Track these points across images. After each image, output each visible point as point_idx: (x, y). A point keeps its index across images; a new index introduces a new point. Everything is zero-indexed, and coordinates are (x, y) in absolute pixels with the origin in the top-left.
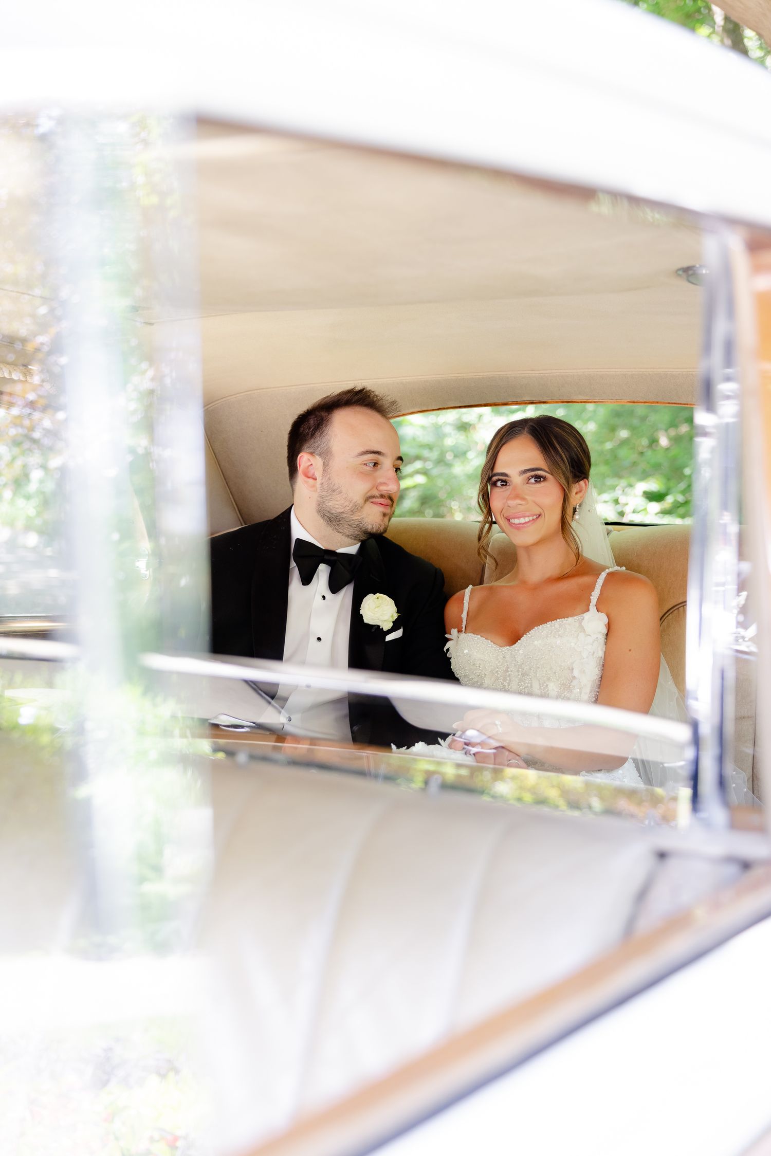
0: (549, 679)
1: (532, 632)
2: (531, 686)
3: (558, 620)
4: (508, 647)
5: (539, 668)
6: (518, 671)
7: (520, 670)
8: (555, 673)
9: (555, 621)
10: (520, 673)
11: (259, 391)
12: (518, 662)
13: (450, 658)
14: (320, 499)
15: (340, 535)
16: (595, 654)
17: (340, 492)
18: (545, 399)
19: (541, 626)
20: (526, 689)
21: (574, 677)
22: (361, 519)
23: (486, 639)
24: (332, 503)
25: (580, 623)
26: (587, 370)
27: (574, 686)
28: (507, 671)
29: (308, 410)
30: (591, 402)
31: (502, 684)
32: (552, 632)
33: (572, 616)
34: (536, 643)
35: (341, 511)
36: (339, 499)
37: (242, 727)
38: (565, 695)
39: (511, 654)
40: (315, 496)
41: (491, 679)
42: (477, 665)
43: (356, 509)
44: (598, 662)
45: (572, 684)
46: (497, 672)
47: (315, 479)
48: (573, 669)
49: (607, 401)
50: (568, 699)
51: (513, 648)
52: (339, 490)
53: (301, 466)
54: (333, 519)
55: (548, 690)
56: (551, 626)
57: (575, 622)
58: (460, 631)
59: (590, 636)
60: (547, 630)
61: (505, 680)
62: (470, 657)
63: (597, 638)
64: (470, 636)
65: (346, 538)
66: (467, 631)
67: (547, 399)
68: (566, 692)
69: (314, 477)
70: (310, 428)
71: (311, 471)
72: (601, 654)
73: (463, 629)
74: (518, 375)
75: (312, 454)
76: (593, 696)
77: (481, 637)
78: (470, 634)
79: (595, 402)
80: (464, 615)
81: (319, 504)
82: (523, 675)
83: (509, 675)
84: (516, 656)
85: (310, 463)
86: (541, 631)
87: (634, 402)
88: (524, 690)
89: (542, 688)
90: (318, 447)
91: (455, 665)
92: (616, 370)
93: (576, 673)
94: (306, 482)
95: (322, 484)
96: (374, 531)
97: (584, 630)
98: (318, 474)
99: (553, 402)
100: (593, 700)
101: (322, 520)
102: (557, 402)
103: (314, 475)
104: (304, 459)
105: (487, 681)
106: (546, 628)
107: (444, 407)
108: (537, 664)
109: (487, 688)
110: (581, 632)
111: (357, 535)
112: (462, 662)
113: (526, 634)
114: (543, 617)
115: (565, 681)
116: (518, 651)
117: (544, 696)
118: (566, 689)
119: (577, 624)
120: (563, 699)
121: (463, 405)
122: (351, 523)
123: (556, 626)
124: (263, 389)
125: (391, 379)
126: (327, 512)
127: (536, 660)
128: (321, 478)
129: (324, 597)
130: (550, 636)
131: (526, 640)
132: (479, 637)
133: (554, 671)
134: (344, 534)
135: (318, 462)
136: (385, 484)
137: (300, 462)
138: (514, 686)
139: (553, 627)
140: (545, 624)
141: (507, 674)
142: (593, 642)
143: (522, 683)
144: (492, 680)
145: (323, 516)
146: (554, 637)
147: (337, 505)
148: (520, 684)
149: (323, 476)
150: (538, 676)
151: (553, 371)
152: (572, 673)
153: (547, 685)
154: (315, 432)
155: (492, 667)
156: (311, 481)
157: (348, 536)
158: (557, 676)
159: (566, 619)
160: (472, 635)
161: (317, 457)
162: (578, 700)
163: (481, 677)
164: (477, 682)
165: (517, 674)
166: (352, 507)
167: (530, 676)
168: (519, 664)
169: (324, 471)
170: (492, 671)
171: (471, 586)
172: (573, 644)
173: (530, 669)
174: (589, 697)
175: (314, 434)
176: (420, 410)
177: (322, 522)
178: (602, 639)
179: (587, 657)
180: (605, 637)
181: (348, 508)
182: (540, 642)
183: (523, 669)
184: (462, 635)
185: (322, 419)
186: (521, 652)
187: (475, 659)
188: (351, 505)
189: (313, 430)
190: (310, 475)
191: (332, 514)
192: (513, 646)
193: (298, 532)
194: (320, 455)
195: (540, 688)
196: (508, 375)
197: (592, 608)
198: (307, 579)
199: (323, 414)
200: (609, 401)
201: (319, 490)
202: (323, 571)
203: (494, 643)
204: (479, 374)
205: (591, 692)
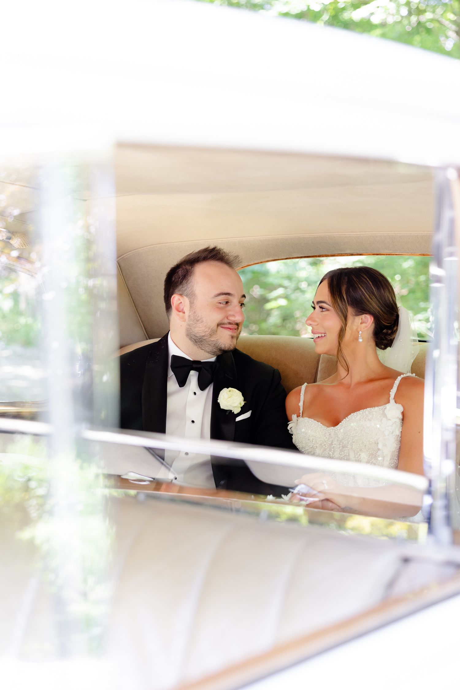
0: (361, 450)
1: (349, 417)
2: (349, 455)
3: (368, 409)
4: (332, 428)
5: (354, 442)
6: (340, 444)
7: (341, 443)
8: (365, 446)
9: (366, 409)
10: (341, 446)
11: (159, 245)
12: (339, 438)
13: (292, 435)
14: (188, 327)
15: (203, 351)
16: (394, 433)
17: (202, 322)
18: (361, 252)
19: (356, 413)
20: (345, 457)
21: (379, 449)
22: (217, 340)
23: (317, 422)
24: (196, 329)
25: (384, 411)
26: (390, 232)
27: (379, 455)
28: (332, 444)
29: (177, 265)
30: (393, 255)
31: (329, 453)
32: (363, 417)
33: (378, 406)
34: (352, 424)
35: (203, 335)
36: (201, 326)
37: (144, 481)
38: (372, 462)
39: (335, 432)
40: (184, 325)
41: (320, 450)
42: (311, 440)
43: (213, 333)
44: (396, 438)
45: (378, 454)
46: (325, 445)
47: (184, 313)
48: (378, 443)
49: (404, 254)
50: (375, 464)
51: (336, 428)
52: (201, 320)
53: (174, 304)
54: (198, 341)
55: (360, 458)
56: (363, 413)
57: (380, 410)
58: (298, 416)
59: (390, 420)
60: (360, 416)
61: (330, 450)
62: (306, 434)
63: (395, 422)
64: (306, 420)
65: (207, 354)
66: (304, 415)
67: (363, 252)
68: (373, 459)
69: (183, 311)
70: (179, 278)
71: (181, 307)
72: (398, 432)
73: (301, 415)
74: (342, 235)
75: (181, 295)
76: (392, 462)
77: (314, 420)
78: (306, 418)
79: (396, 255)
80: (301, 404)
81: (187, 330)
82: (343, 447)
83: (333, 447)
84: (338, 434)
85: (180, 302)
86: (355, 416)
87: (424, 255)
88: (343, 458)
89: (357, 456)
90: (185, 290)
91: (296, 440)
92: (411, 232)
93: (380, 446)
94: (178, 315)
95: (189, 316)
96: (227, 349)
97: (386, 416)
98: (187, 309)
99: (367, 254)
100: (392, 466)
101: (190, 341)
102: (369, 255)
103: (183, 310)
104: (175, 299)
105: (318, 451)
106: (360, 414)
107: (290, 257)
108: (353, 440)
109: (318, 456)
110: (384, 417)
111: (215, 352)
112: (300, 438)
113: (345, 419)
114: (357, 406)
115: (372, 452)
116: (340, 430)
117: (358, 460)
118: (373, 457)
119: (381, 412)
120: (371, 464)
121: (304, 256)
122: (210, 343)
123: (366, 413)
124: (162, 243)
125: (253, 238)
126: (193, 336)
127: (352, 436)
128: (189, 312)
129: (195, 393)
130: (362, 420)
131: (346, 423)
132: (313, 420)
133: (365, 445)
134: (205, 351)
135: (186, 301)
136: (233, 316)
137: (173, 301)
138: (337, 454)
139: (365, 414)
140: (359, 412)
141: (332, 446)
142: (392, 425)
143: (343, 453)
144: (322, 450)
145: (191, 339)
146: (365, 420)
147: (200, 330)
148: (341, 453)
149: (190, 310)
150: (353, 448)
151: (367, 233)
152: (378, 446)
153: (360, 455)
154: (183, 280)
155: (322, 442)
156: (181, 314)
157: (208, 352)
158: (367, 448)
159: (373, 408)
160: (308, 419)
161: (185, 297)
162: (382, 465)
163: (314, 448)
164: (311, 452)
165: (338, 446)
166: (210, 332)
167: (348, 447)
168: (340, 439)
169: (191, 307)
170: (321, 444)
171: (306, 384)
172: (378, 426)
173: (348, 443)
174: (390, 463)
175: (182, 282)
176: (273, 259)
177: (190, 343)
178: (399, 422)
179: (388, 435)
180: (401, 421)
181: (207, 333)
182: (355, 424)
183: (343, 443)
184: (301, 419)
185: (188, 271)
186: (342, 431)
187: (309, 436)
188: (209, 331)
189: (181, 279)
190: (180, 310)
191: (197, 337)
192: (336, 427)
193: (174, 350)
194: (187, 296)
195: (355, 457)
196: (335, 235)
197: (392, 401)
198: (182, 382)
199: (188, 267)
200: (406, 254)
201: (187, 321)
202: (193, 377)
203: (323, 425)
204: (315, 234)
205: (390, 460)
